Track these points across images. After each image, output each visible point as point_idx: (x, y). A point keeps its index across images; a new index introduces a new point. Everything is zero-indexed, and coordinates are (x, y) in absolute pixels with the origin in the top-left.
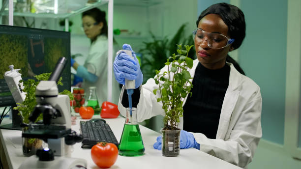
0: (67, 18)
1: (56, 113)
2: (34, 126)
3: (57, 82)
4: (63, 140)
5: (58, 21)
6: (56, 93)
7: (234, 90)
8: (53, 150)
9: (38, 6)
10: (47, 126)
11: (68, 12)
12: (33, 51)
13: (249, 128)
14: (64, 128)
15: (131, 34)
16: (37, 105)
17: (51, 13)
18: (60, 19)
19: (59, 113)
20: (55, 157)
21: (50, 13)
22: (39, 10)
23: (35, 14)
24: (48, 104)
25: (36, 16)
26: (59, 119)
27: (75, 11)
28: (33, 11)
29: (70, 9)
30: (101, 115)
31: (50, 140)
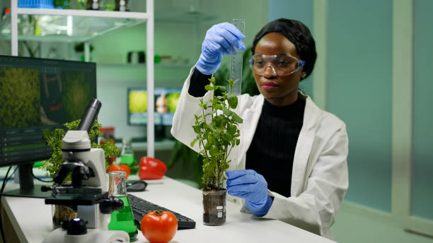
0: (87, 41)
1: (88, 172)
2: (59, 190)
3: (89, 131)
4: (97, 206)
5: (73, 46)
6: (88, 146)
7: (310, 130)
8: (85, 220)
9: (44, 25)
10: (77, 189)
11: (89, 34)
12: (47, 91)
13: (328, 174)
14: (99, 191)
15: (175, 61)
16: (64, 162)
17: (64, 34)
18: (76, 43)
19: (92, 173)
20: (88, 230)
21: (61, 35)
22: (45, 30)
23: (40, 36)
24: (78, 161)
25: (41, 40)
26: (92, 179)
27: (99, 32)
28: (38, 32)
29: (91, 29)
30: (140, 175)
31: (80, 207)
